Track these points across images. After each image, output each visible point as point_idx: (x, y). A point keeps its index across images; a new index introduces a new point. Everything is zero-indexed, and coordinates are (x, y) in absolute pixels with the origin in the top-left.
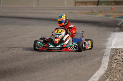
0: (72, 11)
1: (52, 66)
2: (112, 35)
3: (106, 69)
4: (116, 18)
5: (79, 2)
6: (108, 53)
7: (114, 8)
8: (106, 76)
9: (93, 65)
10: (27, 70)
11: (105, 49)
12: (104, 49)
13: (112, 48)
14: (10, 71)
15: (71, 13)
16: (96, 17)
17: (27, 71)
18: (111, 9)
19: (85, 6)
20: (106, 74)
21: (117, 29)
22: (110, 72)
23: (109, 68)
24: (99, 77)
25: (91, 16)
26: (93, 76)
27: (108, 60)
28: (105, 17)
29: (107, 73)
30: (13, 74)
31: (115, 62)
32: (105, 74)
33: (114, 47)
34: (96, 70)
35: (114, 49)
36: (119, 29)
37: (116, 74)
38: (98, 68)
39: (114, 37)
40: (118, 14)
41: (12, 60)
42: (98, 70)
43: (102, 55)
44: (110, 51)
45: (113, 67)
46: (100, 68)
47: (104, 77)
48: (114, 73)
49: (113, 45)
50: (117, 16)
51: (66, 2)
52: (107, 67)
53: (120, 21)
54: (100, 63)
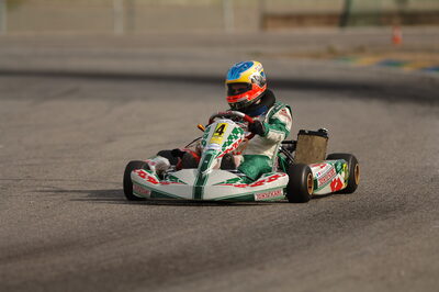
40: (428, 57)
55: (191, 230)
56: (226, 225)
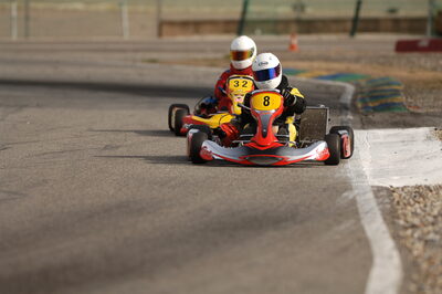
0: (154, 56)
3: (396, 259)
4: (322, 78)
5: (172, 24)
6: (369, 204)
7: (300, 43)
9: (343, 249)
11: (351, 189)
12: (346, 190)
13: (373, 186)
15: (153, 61)
18: (286, 47)
19: (196, 38)
21: (350, 117)
27: (384, 227)
31: (416, 235)
33: (377, 183)
35: (380, 189)
36: (358, 119)
40: (324, 65)
43: (352, 210)
44: (371, 195)
45: (415, 253)
49: (367, 173)
50: (324, 73)
51: (126, 24)
52: (395, 254)
53: (343, 89)
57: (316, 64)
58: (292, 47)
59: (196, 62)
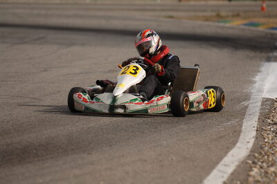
0: (173, 14)
1: (129, 139)
2: (263, 69)
3: (250, 145)
4: (273, 28)
6: (255, 108)
7: (268, 6)
8: (250, 162)
9: (221, 137)
10: (73, 147)
11: (249, 100)
12: (245, 100)
13: (264, 98)
14: (35, 149)
15: (171, 17)
16: (228, 28)
17: (73, 150)
18: (259, 8)
19: (202, 3)
20: (252, 157)
21: (275, 54)
22: (260, 153)
23: (258, 144)
24: (236, 163)
25: (216, 24)
26: (222, 162)
27: (256, 124)
28: (247, 27)
29: (254, 156)
30: (43, 156)
31: (272, 129)
32: (249, 157)
33: (268, 96)
34: (228, 149)
35: (268, 100)
37: (274, 158)
38: (234, 143)
39: (268, 74)
41: (40, 124)
42: (232, 148)
43: (242, 113)
44: (260, 104)
45: (266, 140)
46: (238, 144)
47: (247, 163)
48: (268, 156)
49: (265, 90)
50: (275, 26)
52: (252, 141)
54: (237, 133)
55: (61, 128)
56: (85, 126)
57: (271, 20)
58: (263, 9)
59: (197, 18)
